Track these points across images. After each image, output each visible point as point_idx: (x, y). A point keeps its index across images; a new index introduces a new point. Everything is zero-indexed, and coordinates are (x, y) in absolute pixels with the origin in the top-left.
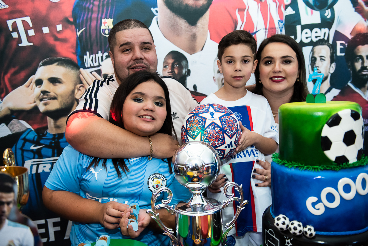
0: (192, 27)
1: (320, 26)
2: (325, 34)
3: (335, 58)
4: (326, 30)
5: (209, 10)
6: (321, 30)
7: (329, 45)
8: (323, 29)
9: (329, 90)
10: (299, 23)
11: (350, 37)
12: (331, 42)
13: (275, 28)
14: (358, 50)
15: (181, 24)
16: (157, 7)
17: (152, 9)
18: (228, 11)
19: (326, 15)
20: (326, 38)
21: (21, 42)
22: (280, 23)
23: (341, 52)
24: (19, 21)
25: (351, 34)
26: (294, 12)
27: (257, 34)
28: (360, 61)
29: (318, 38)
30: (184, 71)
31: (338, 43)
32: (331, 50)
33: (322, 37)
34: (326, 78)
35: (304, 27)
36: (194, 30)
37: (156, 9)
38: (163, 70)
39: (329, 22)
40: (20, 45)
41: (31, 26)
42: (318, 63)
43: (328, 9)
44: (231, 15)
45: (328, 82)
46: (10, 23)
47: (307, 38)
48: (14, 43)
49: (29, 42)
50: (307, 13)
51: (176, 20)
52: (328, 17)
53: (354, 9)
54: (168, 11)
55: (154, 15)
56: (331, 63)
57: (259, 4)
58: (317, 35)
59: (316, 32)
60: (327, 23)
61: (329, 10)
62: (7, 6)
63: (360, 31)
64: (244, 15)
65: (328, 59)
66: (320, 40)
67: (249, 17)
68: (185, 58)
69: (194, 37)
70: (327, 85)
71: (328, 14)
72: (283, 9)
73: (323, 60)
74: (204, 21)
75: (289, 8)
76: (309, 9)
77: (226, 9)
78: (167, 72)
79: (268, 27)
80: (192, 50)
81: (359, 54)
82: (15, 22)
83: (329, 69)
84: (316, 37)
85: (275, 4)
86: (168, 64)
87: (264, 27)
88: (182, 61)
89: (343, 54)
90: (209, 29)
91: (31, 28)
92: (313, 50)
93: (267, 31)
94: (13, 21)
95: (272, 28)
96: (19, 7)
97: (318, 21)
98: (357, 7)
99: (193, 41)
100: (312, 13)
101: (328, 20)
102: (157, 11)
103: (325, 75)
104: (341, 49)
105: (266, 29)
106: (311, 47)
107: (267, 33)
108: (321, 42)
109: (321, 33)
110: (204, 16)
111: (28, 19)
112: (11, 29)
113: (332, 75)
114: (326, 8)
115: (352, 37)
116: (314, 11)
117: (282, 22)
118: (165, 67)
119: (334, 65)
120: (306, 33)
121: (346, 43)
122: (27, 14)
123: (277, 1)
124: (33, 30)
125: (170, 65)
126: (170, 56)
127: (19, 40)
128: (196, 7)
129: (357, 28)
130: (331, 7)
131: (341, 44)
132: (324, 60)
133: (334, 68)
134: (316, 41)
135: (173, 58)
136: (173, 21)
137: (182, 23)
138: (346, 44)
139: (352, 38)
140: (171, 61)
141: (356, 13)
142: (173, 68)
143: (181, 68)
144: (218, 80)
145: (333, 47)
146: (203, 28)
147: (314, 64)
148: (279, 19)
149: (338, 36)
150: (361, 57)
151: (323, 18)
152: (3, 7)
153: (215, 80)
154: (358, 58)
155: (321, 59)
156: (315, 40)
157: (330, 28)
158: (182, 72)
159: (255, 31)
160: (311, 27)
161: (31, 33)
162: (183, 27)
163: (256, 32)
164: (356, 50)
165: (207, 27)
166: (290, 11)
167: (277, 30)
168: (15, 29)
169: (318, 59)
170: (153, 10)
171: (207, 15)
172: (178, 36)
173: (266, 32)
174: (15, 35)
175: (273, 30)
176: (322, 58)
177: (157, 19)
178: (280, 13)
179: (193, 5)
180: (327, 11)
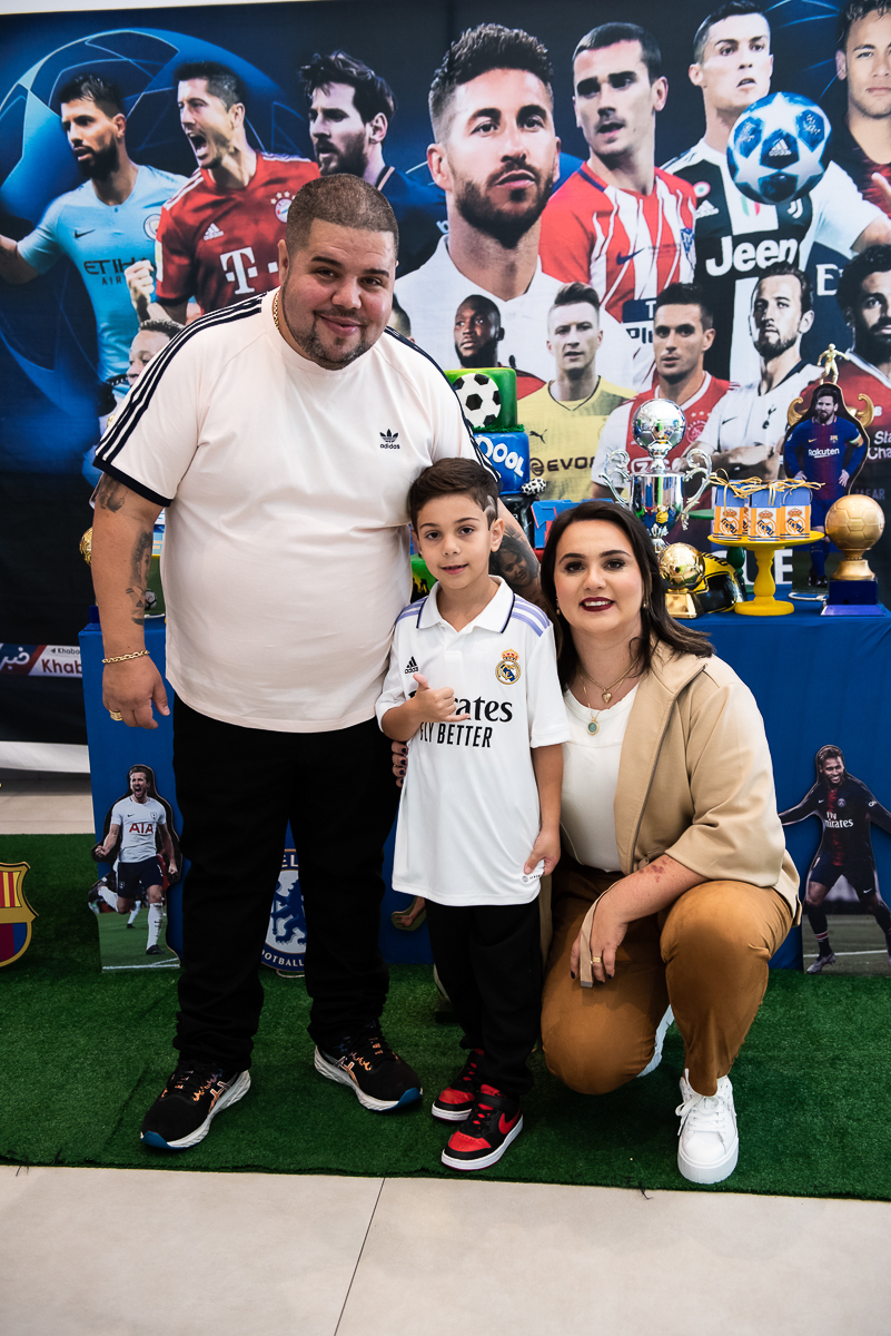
0: (508, 251)
1: (776, 236)
2: (788, 250)
3: (812, 300)
4: (792, 243)
5: (540, 218)
6: (778, 244)
7: (798, 275)
8: (783, 242)
9: (798, 369)
10: (729, 231)
11: (850, 255)
12: (802, 267)
13: (674, 245)
14: (872, 281)
15: (488, 247)
16: (446, 219)
17: (438, 223)
18: (577, 218)
19: (791, 211)
20: (791, 260)
21: (238, 288)
22: (685, 234)
23: (826, 289)
24: (236, 255)
25: (852, 248)
26: (716, 211)
27: (635, 258)
28: (878, 306)
29: (772, 261)
30: (493, 331)
31: (821, 268)
32: (802, 285)
33: (781, 258)
34: (791, 343)
35: (737, 240)
36: (512, 256)
37: (445, 222)
38: (456, 329)
39: (798, 227)
40: (237, 292)
41: (253, 261)
42: (772, 312)
43: (795, 199)
44: (582, 226)
45: (796, 349)
46: (224, 258)
47: (745, 261)
48: (229, 290)
49: (249, 286)
50: (746, 211)
51: (478, 240)
52: (797, 216)
53: (860, 195)
54: (465, 224)
55: (442, 234)
56: (804, 311)
57: (641, 201)
58: (769, 254)
59: (768, 249)
60: (792, 229)
61: (799, 201)
62: (221, 233)
63: (877, 240)
64: (609, 223)
65: (795, 304)
66: (776, 264)
67: (619, 225)
68: (494, 308)
69: (511, 269)
70: (792, 356)
71: (796, 209)
72: (691, 207)
73: (784, 305)
74: (531, 241)
75: (706, 203)
76: (751, 203)
77: (574, 215)
78: (461, 334)
79: (658, 245)
80: (508, 293)
81: (874, 291)
82: (231, 257)
83: (799, 324)
84: (768, 259)
85: (673, 198)
86: (464, 318)
87: (651, 245)
88: (489, 313)
89: (833, 292)
90: (540, 253)
91: (253, 266)
92: (759, 286)
93: (657, 251)
94: (228, 255)
95: (668, 246)
96: (237, 233)
97: (773, 225)
98: (869, 190)
99: (509, 276)
100: (758, 211)
101: (796, 223)
102: (446, 227)
103: (790, 338)
104: (827, 281)
105: (654, 248)
106: (756, 279)
107: (656, 256)
108: (779, 268)
109: (778, 250)
110: (530, 231)
111: (248, 252)
112: (225, 269)
113: (804, 336)
114: (792, 197)
115: (856, 254)
116: (762, 206)
117: (689, 233)
118: (458, 324)
119: (809, 315)
120: (745, 252)
121: (840, 268)
122: (248, 243)
123: (678, 191)
124: (255, 268)
125: (468, 320)
126: (468, 304)
127: (236, 285)
128: (517, 214)
129: (867, 234)
130: (804, 194)
131: (828, 271)
132: (787, 306)
133: (811, 322)
134: (767, 267)
135: (473, 309)
136: (474, 242)
137: (491, 245)
138: (841, 271)
139: (855, 258)
140: (468, 314)
141: (867, 203)
142: (472, 325)
143: (487, 325)
144: (557, 348)
145: (808, 278)
146: (528, 252)
147: (763, 313)
148: (683, 227)
149: (821, 253)
150: (881, 298)
151: (784, 219)
152: (216, 235)
153: (550, 348)
154: (871, 298)
155: (779, 304)
156: (763, 264)
157: (800, 239)
158: (489, 332)
159: (630, 253)
160: (756, 238)
161: (253, 272)
162: (491, 251)
163: (634, 254)
164: (867, 282)
165: (535, 249)
166: (707, 209)
167: (678, 248)
168: (231, 267)
169: (772, 303)
170: (440, 225)
171: (537, 227)
172: (483, 267)
173: (654, 254)
174: (230, 277)
175: (671, 249)
176: (781, 302)
177: (446, 240)
178: (685, 215)
179: (511, 211)
180: (793, 204)
